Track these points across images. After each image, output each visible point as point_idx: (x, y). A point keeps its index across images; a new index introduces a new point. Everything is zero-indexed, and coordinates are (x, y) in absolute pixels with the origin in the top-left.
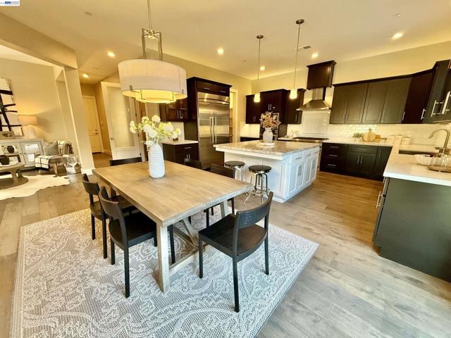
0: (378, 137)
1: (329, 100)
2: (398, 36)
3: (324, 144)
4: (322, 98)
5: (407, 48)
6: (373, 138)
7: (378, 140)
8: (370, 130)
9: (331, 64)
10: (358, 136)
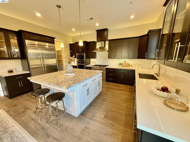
0: (129, 65)
1: (107, 47)
2: (132, 17)
3: (106, 68)
4: (104, 46)
5: (136, 25)
6: (127, 65)
7: (128, 66)
8: (125, 61)
9: (106, 30)
10: (120, 64)
